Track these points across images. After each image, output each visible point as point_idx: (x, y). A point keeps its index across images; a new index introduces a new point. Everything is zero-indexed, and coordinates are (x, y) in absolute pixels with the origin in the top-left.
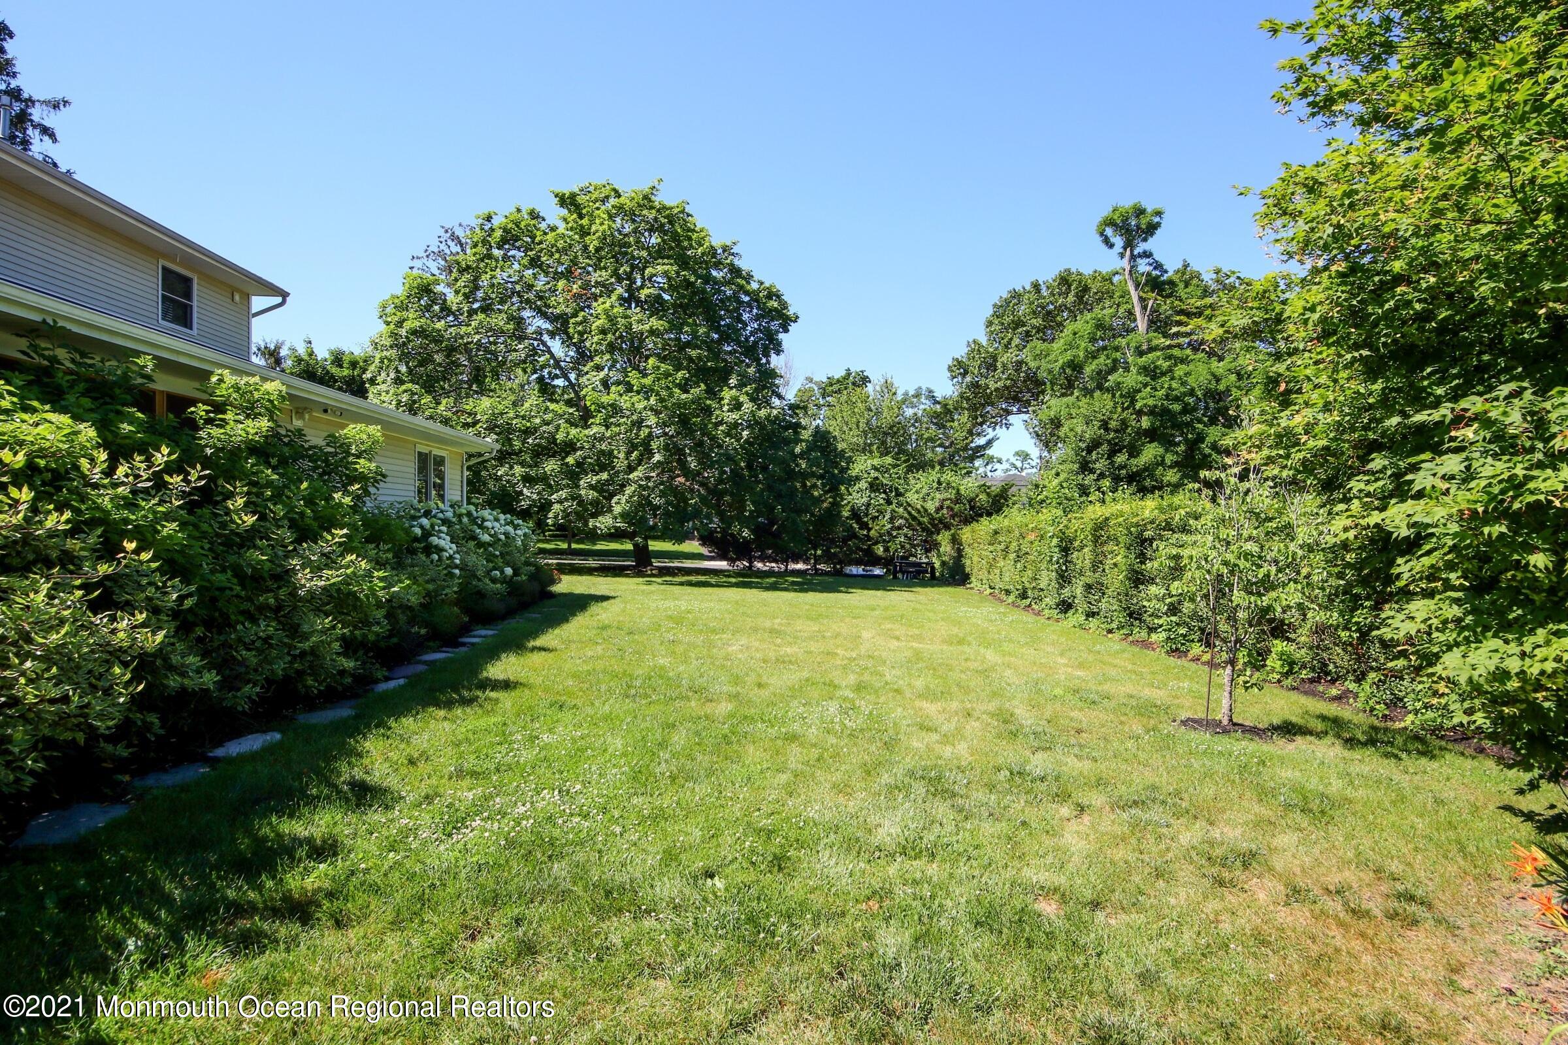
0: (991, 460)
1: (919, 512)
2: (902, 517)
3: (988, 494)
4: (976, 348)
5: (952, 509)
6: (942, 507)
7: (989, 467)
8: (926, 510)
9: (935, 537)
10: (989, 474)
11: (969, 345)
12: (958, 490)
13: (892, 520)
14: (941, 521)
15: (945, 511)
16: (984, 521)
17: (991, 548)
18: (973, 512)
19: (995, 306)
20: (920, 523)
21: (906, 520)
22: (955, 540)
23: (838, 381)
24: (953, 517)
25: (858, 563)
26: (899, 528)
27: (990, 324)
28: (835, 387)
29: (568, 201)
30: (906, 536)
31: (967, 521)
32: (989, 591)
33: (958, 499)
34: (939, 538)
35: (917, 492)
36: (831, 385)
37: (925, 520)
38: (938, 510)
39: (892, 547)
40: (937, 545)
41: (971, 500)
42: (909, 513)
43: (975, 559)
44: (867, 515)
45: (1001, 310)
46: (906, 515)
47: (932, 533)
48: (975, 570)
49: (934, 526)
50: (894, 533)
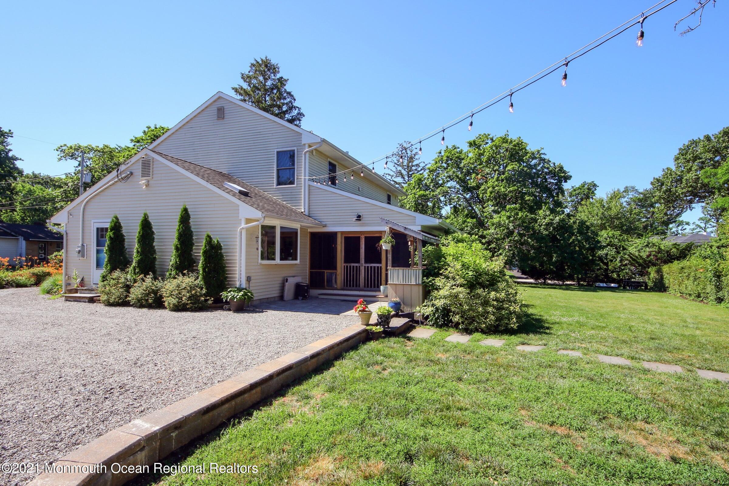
0: (681, 223)
1: (637, 257)
2: (627, 260)
3: (678, 249)
4: (668, 172)
5: (656, 256)
6: (650, 255)
7: (680, 228)
8: (641, 257)
9: (647, 269)
10: (680, 232)
11: (664, 170)
12: (659, 247)
13: (621, 261)
14: (650, 262)
15: (652, 257)
16: (676, 262)
17: (681, 275)
18: (670, 258)
19: (680, 149)
20: (637, 262)
21: (630, 261)
22: (659, 271)
23: (579, 188)
24: (657, 260)
25: (602, 281)
26: (626, 265)
27: (677, 159)
28: (577, 192)
29: (472, 144)
30: (629, 269)
31: (666, 262)
32: (679, 294)
33: (660, 251)
34: (650, 270)
35: (636, 248)
36: (575, 190)
37: (641, 261)
38: (648, 256)
39: (621, 274)
40: (648, 274)
41: (667, 252)
42: (631, 257)
43: (671, 280)
44: (607, 259)
45: (683, 152)
46: (629, 259)
47: (645, 268)
48: (671, 285)
49: (646, 264)
50: (623, 268)
